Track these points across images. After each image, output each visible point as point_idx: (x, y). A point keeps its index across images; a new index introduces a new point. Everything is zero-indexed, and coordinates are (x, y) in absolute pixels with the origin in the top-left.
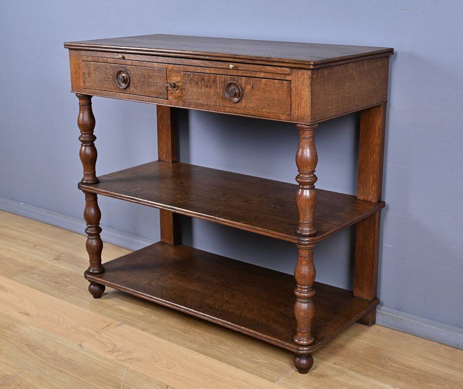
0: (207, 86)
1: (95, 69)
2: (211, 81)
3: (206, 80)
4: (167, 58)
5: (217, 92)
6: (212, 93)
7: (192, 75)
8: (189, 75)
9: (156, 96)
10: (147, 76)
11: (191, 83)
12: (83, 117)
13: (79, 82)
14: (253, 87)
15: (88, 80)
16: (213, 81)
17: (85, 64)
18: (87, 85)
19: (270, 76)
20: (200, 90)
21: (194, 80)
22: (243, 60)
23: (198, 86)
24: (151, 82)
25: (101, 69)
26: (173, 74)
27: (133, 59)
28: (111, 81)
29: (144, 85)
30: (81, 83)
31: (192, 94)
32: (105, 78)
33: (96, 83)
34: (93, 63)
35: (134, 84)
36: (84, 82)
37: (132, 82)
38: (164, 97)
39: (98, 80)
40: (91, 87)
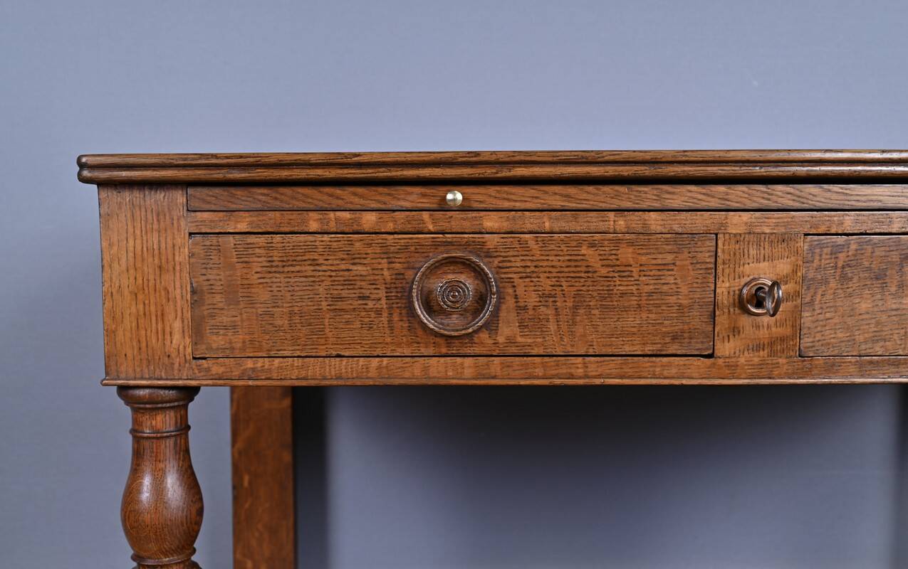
1: (271, 268)
7: (853, 247)
8: (838, 249)
9: (648, 349)
10: (604, 271)
11: (844, 278)
12: (159, 488)
13: (164, 334)
15: (225, 319)
17: (208, 248)
18: (216, 341)
20: (891, 304)
21: (866, 264)
23: (884, 286)
24: (623, 294)
25: (314, 263)
26: (753, 252)
27: (518, 205)
28: (379, 312)
29: (581, 311)
30: (177, 337)
31: (850, 321)
32: (341, 299)
33: (279, 329)
34: (261, 240)
35: (521, 309)
36: (197, 331)
37: (510, 302)
38: (696, 347)
39: (292, 314)
40: (243, 349)
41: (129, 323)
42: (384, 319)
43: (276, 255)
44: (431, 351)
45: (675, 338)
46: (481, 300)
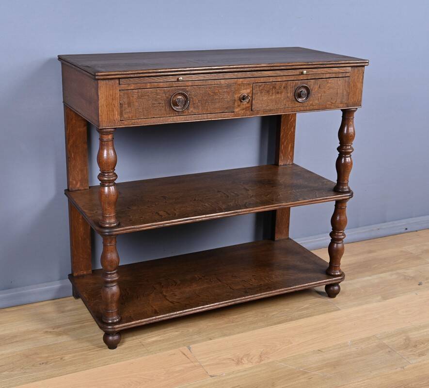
0: (278, 93)
1: (139, 97)
2: (282, 88)
3: (277, 88)
4: (236, 73)
5: (288, 97)
6: (283, 99)
7: (263, 85)
8: (260, 86)
9: (221, 111)
10: (212, 94)
11: (261, 93)
13: (114, 115)
14: (320, 87)
15: (128, 110)
16: (284, 88)
17: (124, 93)
18: (126, 116)
19: (334, 75)
20: (270, 98)
21: (266, 89)
22: (315, 66)
23: (269, 94)
24: (216, 99)
25: (148, 96)
26: (242, 88)
27: (194, 79)
28: (163, 107)
29: (207, 104)
30: (116, 116)
31: (262, 102)
32: (154, 104)
33: (140, 112)
34: (136, 91)
35: (194, 104)
36: (121, 114)
37: (191, 103)
38: (231, 110)
39: (143, 108)
40: (132, 117)
41: (105, 113)
42: (164, 108)
43: (140, 94)
44: (175, 115)
45: (227, 108)
46: (186, 102)
